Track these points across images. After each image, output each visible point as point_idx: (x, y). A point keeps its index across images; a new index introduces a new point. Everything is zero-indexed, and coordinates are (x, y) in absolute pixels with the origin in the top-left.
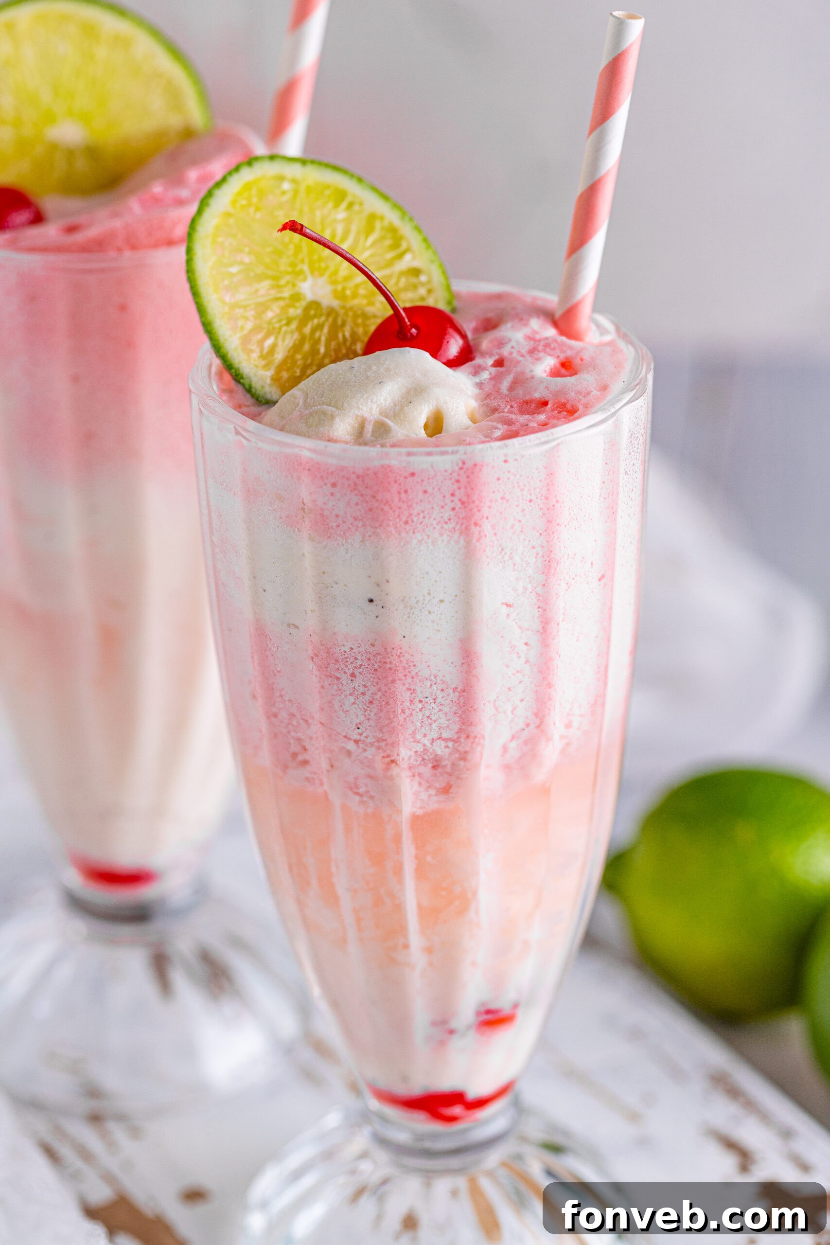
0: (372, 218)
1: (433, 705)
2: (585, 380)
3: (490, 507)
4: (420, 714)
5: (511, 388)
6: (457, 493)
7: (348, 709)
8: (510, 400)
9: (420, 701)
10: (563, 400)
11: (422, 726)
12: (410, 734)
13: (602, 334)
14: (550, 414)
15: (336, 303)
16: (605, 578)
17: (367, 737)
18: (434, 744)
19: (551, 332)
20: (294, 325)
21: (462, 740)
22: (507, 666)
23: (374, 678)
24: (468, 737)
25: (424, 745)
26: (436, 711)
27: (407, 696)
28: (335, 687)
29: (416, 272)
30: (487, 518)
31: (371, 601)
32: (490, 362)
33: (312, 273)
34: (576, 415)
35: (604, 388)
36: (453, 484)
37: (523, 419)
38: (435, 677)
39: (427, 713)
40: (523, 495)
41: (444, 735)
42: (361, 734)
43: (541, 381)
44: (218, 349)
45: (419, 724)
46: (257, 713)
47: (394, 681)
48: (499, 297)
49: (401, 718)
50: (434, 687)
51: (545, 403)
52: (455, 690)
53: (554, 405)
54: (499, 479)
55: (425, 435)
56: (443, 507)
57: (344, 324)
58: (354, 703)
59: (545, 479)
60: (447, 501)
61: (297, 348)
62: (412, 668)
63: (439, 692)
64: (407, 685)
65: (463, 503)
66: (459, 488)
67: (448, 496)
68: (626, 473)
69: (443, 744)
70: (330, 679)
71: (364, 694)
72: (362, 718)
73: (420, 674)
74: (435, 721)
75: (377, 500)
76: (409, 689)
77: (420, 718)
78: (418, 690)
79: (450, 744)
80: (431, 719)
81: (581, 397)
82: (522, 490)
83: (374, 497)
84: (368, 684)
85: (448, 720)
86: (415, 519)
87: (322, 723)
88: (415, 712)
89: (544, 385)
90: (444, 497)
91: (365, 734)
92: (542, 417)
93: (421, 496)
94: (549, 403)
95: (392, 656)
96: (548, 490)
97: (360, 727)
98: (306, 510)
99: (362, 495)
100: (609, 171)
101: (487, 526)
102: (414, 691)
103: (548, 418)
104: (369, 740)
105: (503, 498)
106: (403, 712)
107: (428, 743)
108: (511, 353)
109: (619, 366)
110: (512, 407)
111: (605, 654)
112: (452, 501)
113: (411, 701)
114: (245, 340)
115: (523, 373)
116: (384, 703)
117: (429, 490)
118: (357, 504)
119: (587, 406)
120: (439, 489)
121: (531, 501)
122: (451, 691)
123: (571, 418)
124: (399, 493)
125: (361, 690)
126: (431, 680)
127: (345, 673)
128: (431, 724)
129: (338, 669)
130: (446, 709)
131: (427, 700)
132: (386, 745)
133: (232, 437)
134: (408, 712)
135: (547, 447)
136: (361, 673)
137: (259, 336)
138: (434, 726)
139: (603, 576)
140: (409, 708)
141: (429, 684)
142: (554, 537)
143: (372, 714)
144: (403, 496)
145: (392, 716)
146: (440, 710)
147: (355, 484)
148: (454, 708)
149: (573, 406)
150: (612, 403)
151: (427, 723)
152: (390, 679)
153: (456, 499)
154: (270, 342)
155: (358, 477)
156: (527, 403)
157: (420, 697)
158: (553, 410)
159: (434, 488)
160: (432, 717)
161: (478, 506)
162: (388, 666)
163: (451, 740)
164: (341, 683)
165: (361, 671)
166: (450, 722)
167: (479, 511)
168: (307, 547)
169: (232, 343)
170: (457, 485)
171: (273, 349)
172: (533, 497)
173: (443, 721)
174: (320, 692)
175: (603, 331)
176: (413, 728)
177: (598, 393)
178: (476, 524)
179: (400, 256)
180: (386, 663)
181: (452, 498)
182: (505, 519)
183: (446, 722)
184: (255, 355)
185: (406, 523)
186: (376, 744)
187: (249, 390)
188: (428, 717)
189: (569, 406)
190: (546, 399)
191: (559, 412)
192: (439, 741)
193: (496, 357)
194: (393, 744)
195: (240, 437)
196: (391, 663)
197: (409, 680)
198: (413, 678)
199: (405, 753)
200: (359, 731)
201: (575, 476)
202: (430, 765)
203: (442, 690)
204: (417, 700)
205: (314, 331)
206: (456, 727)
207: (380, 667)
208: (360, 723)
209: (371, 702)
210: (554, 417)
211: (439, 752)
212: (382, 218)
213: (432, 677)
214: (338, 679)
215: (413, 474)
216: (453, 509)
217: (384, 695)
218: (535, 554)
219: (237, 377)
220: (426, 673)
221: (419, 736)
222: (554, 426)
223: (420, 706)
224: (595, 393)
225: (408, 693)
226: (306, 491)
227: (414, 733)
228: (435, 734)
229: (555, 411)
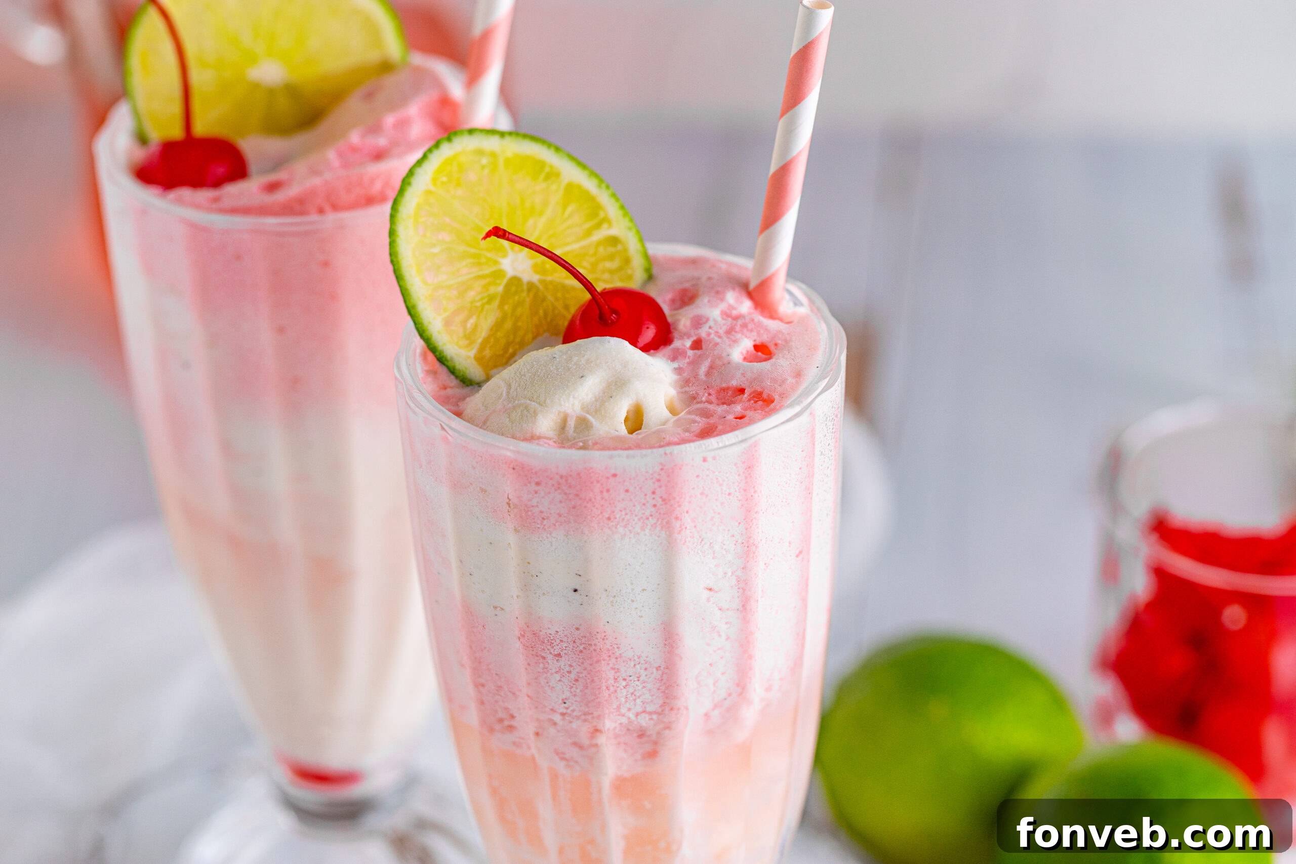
0: (570, 187)
1: (637, 683)
2: (781, 363)
3: (690, 502)
4: (624, 691)
5: (709, 374)
6: (658, 491)
7: (554, 686)
8: (708, 387)
9: (624, 680)
10: (759, 389)
11: (626, 702)
12: (614, 709)
13: (795, 304)
14: (747, 404)
15: (535, 278)
16: (802, 553)
17: (573, 711)
18: (639, 717)
19: (746, 306)
20: (496, 303)
21: (666, 712)
22: (708, 645)
23: (579, 658)
24: (672, 709)
25: (629, 718)
26: (640, 688)
27: (611, 674)
28: (541, 665)
29: (613, 241)
30: (687, 512)
31: (576, 591)
32: (688, 343)
34: (772, 406)
35: (798, 375)
36: (654, 483)
37: (721, 409)
38: (639, 657)
39: (631, 690)
40: (722, 489)
41: (649, 709)
42: (567, 708)
43: (738, 367)
44: (422, 332)
45: (623, 700)
46: (464, 679)
47: (598, 661)
48: (694, 262)
49: (606, 694)
50: (638, 667)
51: (742, 391)
52: (658, 669)
53: (750, 395)
54: (698, 476)
55: (626, 432)
56: (644, 504)
58: (560, 681)
59: (744, 473)
60: (649, 499)
61: (498, 325)
62: (616, 650)
63: (642, 671)
64: (611, 665)
65: (664, 500)
66: (660, 487)
67: (649, 494)
68: (822, 454)
69: (647, 717)
70: (536, 658)
71: (570, 672)
72: (567, 694)
73: (623, 655)
74: (639, 697)
75: (580, 499)
76: (613, 669)
77: (625, 694)
78: (623, 669)
79: (655, 717)
80: (635, 695)
81: (776, 386)
82: (721, 485)
83: (577, 495)
84: (574, 664)
85: (652, 696)
86: (618, 516)
87: (528, 696)
88: (619, 689)
89: (741, 371)
90: (646, 495)
91: (571, 708)
92: (738, 409)
93: (623, 495)
94: (746, 391)
95: (597, 639)
96: (746, 483)
97: (566, 701)
98: (511, 505)
99: (566, 494)
100: (800, 152)
101: (687, 520)
102: (618, 671)
103: (745, 409)
104: (575, 714)
105: (702, 494)
106: (608, 688)
107: (632, 717)
108: (709, 334)
109: (812, 348)
110: (710, 394)
111: (802, 621)
112: (654, 498)
113: (616, 679)
114: (448, 323)
115: (720, 357)
116: (588, 681)
117: (631, 489)
118: (561, 502)
119: (783, 396)
120: (641, 488)
121: (729, 494)
122: (655, 670)
123: (767, 409)
124: (602, 492)
125: (567, 669)
126: (634, 661)
127: (551, 653)
128: (635, 700)
129: (544, 649)
130: (649, 686)
131: (631, 678)
132: (593, 718)
133: (437, 431)
134: (612, 689)
135: (744, 445)
136: (565, 654)
137: (462, 317)
138: (638, 701)
139: (801, 552)
140: (613, 686)
141: (632, 664)
142: (753, 524)
143: (578, 691)
144: (605, 495)
145: (597, 692)
146: (644, 687)
147: (559, 484)
148: (658, 685)
149: (769, 395)
150: (807, 393)
151: (631, 699)
152: (595, 659)
153: (657, 497)
154: (472, 321)
155: (562, 477)
156: (724, 390)
157: (624, 675)
158: (749, 400)
159: (635, 488)
160: (636, 693)
161: (678, 502)
162: (594, 647)
163: (655, 713)
164: (548, 662)
165: (566, 652)
166: (654, 697)
167: (680, 506)
168: (511, 538)
169: (436, 325)
170: (657, 484)
171: (476, 327)
172: (732, 491)
173: (647, 696)
174: (526, 669)
175: (797, 303)
176: (618, 703)
177: (794, 381)
178: (677, 518)
179: (598, 226)
180: (590, 645)
181: (653, 496)
182: (705, 512)
183: (650, 697)
184: (458, 336)
185: (609, 519)
186: (583, 717)
187: (452, 371)
188: (632, 694)
189: (765, 396)
190: (743, 386)
191: (756, 402)
192: (643, 715)
193: (694, 338)
194: (599, 717)
195: (445, 433)
196: (595, 645)
197: (613, 660)
198: (616, 658)
199: (610, 724)
200: (566, 705)
201: (772, 466)
202: (635, 735)
203: (646, 669)
204: (620, 679)
205: (515, 308)
206: (661, 702)
207: (585, 648)
208: (566, 699)
209: (577, 680)
210: (750, 408)
211: (644, 724)
212: (580, 187)
213: (636, 658)
214: (544, 658)
215: (615, 475)
216: (655, 506)
217: (589, 674)
218: (734, 542)
219: (441, 360)
220: (630, 654)
221: (623, 711)
222: (752, 422)
223: (624, 683)
224: (790, 380)
225: (613, 672)
226: (508, 487)
227: (619, 707)
228: (639, 709)
229: (752, 402)
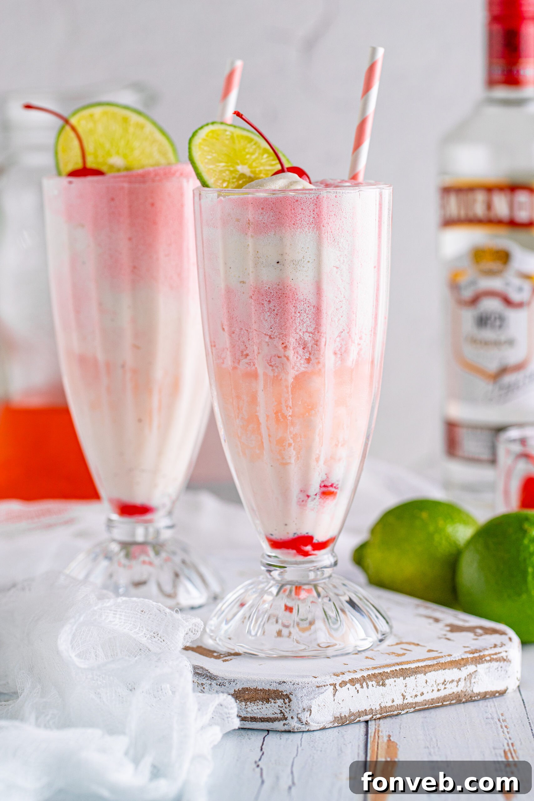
1: (304, 314)
4: (299, 319)
6: (315, 210)
7: (267, 319)
9: (299, 312)
11: (299, 325)
12: (294, 330)
16: (376, 268)
17: (274, 333)
18: (304, 335)
21: (316, 333)
23: (279, 302)
24: (319, 332)
25: (300, 335)
27: (293, 310)
28: (261, 309)
30: (328, 223)
31: (278, 262)
36: (314, 206)
38: (306, 300)
39: (302, 318)
40: (344, 215)
41: (309, 330)
42: (272, 331)
45: (298, 324)
46: (225, 339)
47: (287, 303)
49: (291, 321)
50: (305, 305)
52: (314, 307)
54: (333, 207)
56: (309, 216)
58: (269, 316)
60: (312, 214)
62: (296, 295)
63: (307, 307)
64: (293, 304)
65: (318, 215)
66: (317, 208)
67: (312, 211)
69: (308, 335)
70: (259, 305)
71: (274, 310)
72: (273, 323)
73: (299, 298)
74: (305, 323)
75: (282, 214)
76: (294, 306)
77: (299, 321)
78: (298, 307)
79: (311, 335)
82: (342, 212)
83: (280, 212)
84: (276, 305)
86: (298, 222)
88: (296, 318)
90: (310, 212)
91: (274, 331)
93: (300, 211)
95: (287, 290)
96: (353, 215)
97: (272, 327)
98: (250, 223)
99: (275, 212)
101: (328, 228)
102: (296, 307)
104: (276, 334)
105: (335, 216)
106: (291, 318)
107: (302, 334)
112: (314, 214)
113: (295, 312)
116: (283, 314)
117: (304, 208)
118: (273, 216)
120: (308, 208)
122: (312, 308)
124: (291, 210)
125: (273, 308)
126: (304, 301)
127: (266, 301)
128: (303, 324)
129: (263, 299)
130: (310, 316)
131: (302, 311)
132: (283, 337)
134: (293, 318)
136: (273, 300)
138: (305, 325)
140: (294, 316)
141: (303, 303)
142: (356, 238)
143: (277, 320)
144: (293, 211)
145: (286, 321)
146: (307, 317)
147: (272, 207)
148: (313, 316)
152: (286, 301)
153: (315, 213)
157: (299, 310)
159: (306, 207)
160: (304, 320)
161: (324, 218)
162: (285, 295)
163: (311, 332)
164: (264, 306)
165: (273, 299)
168: (250, 241)
173: (308, 323)
174: (255, 313)
176: (295, 327)
178: (323, 226)
180: (284, 294)
182: (336, 225)
183: (310, 323)
185: (294, 224)
186: (278, 336)
188: (302, 321)
192: (307, 333)
194: (285, 335)
196: (286, 294)
197: (294, 302)
198: (296, 300)
199: (292, 341)
200: (272, 329)
202: (302, 347)
203: (308, 307)
204: (297, 312)
206: (314, 326)
207: (281, 296)
208: (272, 326)
209: (277, 314)
211: (306, 339)
214: (263, 304)
215: (297, 201)
216: (314, 218)
217: (283, 310)
220: (301, 298)
221: (298, 331)
223: (299, 314)
225: (294, 308)
226: (250, 214)
227: (296, 329)
228: (305, 330)
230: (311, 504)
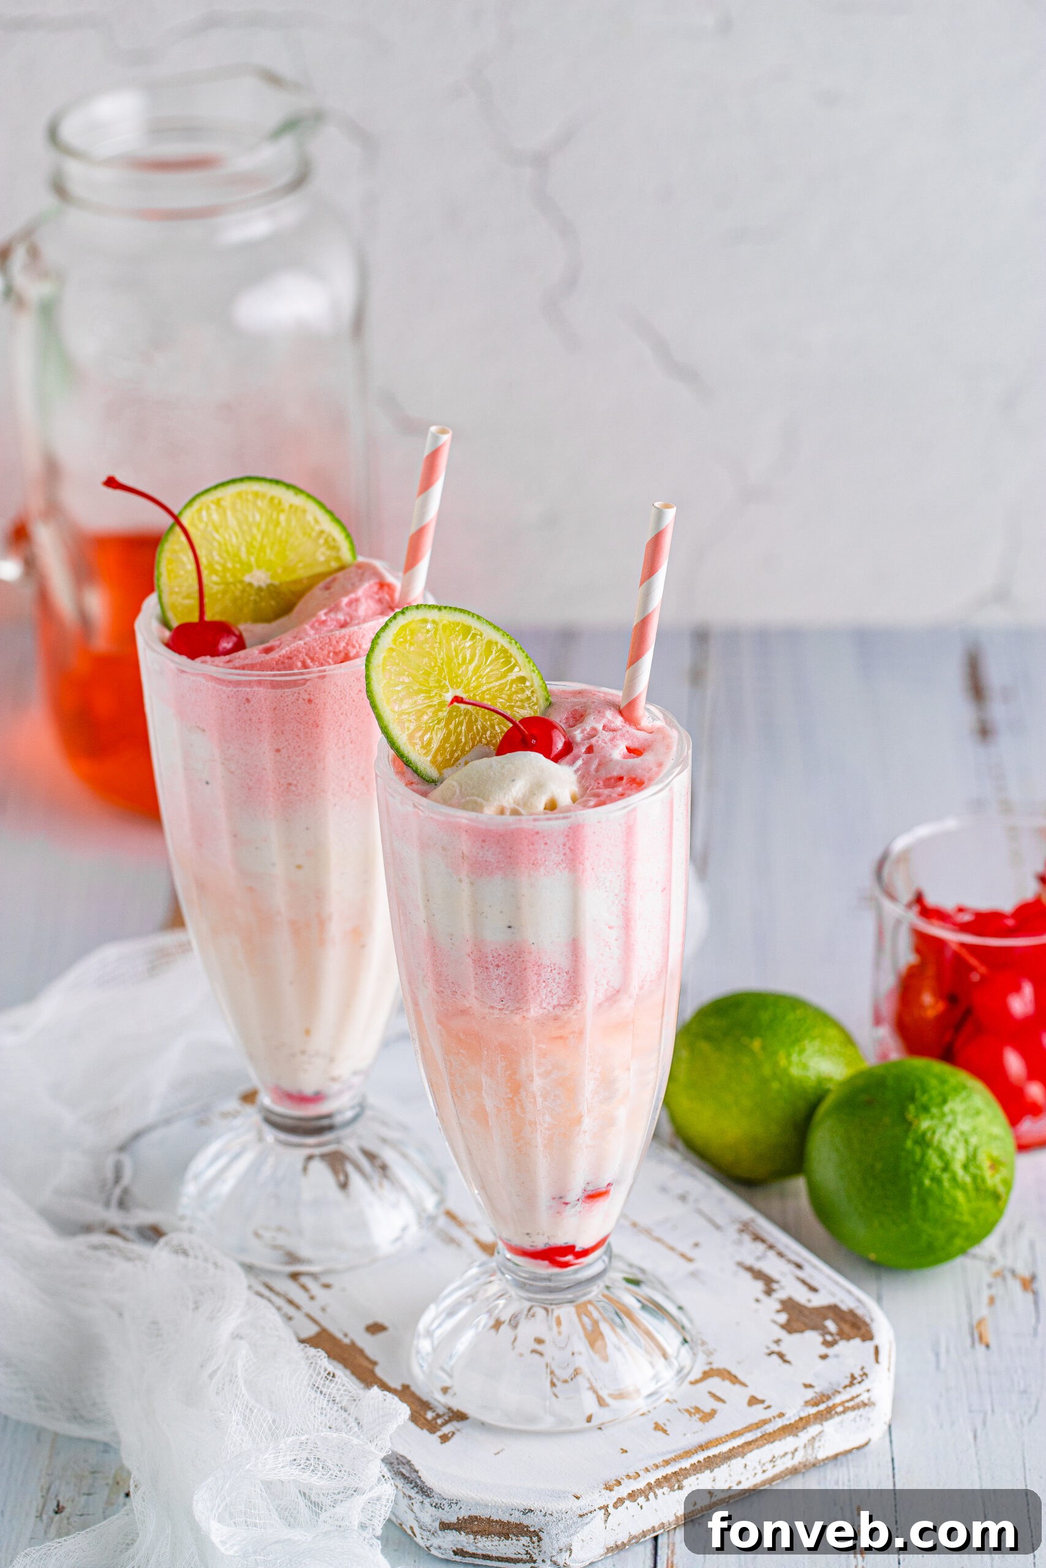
0: (490, 644)
1: (553, 984)
2: (648, 759)
3: (589, 851)
4: (544, 990)
5: (597, 770)
6: (567, 844)
7: (495, 989)
8: (598, 778)
9: (544, 982)
10: (634, 776)
11: (546, 998)
12: (538, 1003)
13: (654, 719)
14: (625, 787)
18: (555, 1009)
19: (619, 721)
20: (442, 724)
22: (602, 955)
23: (513, 967)
25: (549, 1010)
26: (555, 987)
27: (535, 978)
28: (485, 974)
29: (523, 680)
30: (587, 859)
32: (583, 751)
33: (452, 687)
34: (643, 786)
35: (660, 765)
36: (564, 838)
37: (606, 792)
38: (554, 965)
39: (549, 989)
40: (611, 842)
41: (563, 1002)
42: (504, 1005)
43: (617, 762)
44: (392, 744)
45: (544, 997)
47: (525, 969)
48: (581, 694)
49: (532, 993)
50: (554, 972)
51: (621, 778)
52: (567, 973)
53: (627, 780)
54: (594, 833)
55: (546, 811)
56: (558, 853)
57: (476, 721)
58: (499, 984)
59: (626, 830)
60: (561, 849)
61: (446, 739)
62: (539, 960)
63: (557, 975)
66: (568, 841)
67: (561, 846)
68: (677, 820)
70: (482, 969)
71: (505, 978)
72: (504, 994)
73: (544, 963)
74: (555, 994)
75: (513, 850)
76: (536, 974)
77: (545, 992)
78: (543, 974)
79: (565, 1009)
80: (552, 993)
81: (645, 773)
82: (610, 839)
83: (511, 848)
84: (509, 971)
85: (564, 993)
86: (540, 862)
87: (476, 998)
88: (541, 989)
89: (620, 766)
90: (559, 847)
91: (507, 1005)
92: (620, 789)
93: (543, 846)
94: (624, 778)
95: (525, 952)
96: (628, 838)
97: (503, 1000)
98: (465, 858)
99: (503, 847)
100: (654, 609)
101: (588, 864)
102: (540, 975)
103: (624, 789)
104: (509, 1009)
105: (598, 845)
106: (533, 988)
107: (550, 1008)
108: (597, 741)
109: (669, 747)
110: (599, 784)
112: (564, 849)
113: (538, 981)
114: (411, 737)
115: (605, 757)
116: (519, 984)
117: (548, 842)
118: (500, 853)
119: (650, 779)
120: (555, 842)
121: (616, 846)
122: (565, 974)
123: (640, 788)
124: (528, 845)
125: (503, 975)
126: (551, 967)
127: (492, 964)
128: (552, 996)
129: (487, 962)
130: (562, 986)
131: (549, 980)
132: (523, 1011)
133: (410, 809)
134: (536, 989)
135: (625, 811)
136: (502, 964)
137: (420, 734)
138: (554, 997)
139: (664, 889)
140: (537, 986)
141: (549, 970)
142: (632, 867)
143: (511, 991)
144: (531, 847)
146: (558, 987)
147: (498, 840)
148: (567, 985)
149: (640, 780)
150: (667, 775)
151: (550, 995)
153: (567, 848)
154: (427, 737)
155: (500, 836)
156: (609, 779)
157: (544, 978)
158: (627, 784)
159: (552, 841)
160: (553, 991)
161: (581, 851)
162: (522, 959)
163: (567, 1005)
164: (490, 971)
167: (582, 854)
168: (465, 882)
169: (402, 740)
170: (566, 839)
171: (430, 742)
172: (618, 844)
173: (560, 993)
174: (475, 977)
176: (540, 999)
177: (657, 769)
178: (580, 863)
180: (520, 957)
181: (564, 847)
182: (599, 858)
184: (418, 747)
185: (533, 864)
186: (515, 1011)
187: (416, 772)
188: (550, 992)
189: (638, 780)
190: (622, 775)
191: (631, 785)
193: (587, 745)
194: (527, 1010)
195: (416, 810)
196: (524, 957)
197: (536, 968)
198: (539, 966)
199: (534, 1014)
200: (503, 1003)
201: (645, 826)
203: (559, 973)
204: (541, 981)
205: (456, 727)
207: (516, 960)
208: (503, 998)
209: (511, 983)
210: (628, 789)
212: (496, 643)
213: (552, 965)
214: (487, 968)
215: (537, 833)
216: (565, 854)
217: (519, 978)
218: (620, 880)
219: (407, 763)
220: (548, 962)
221: (544, 1005)
222: (629, 796)
223: (544, 984)
224: (655, 769)
225: (536, 976)
226: (465, 845)
227: (541, 1002)
228: (555, 1002)
229: (629, 784)
230: (569, 1211)
